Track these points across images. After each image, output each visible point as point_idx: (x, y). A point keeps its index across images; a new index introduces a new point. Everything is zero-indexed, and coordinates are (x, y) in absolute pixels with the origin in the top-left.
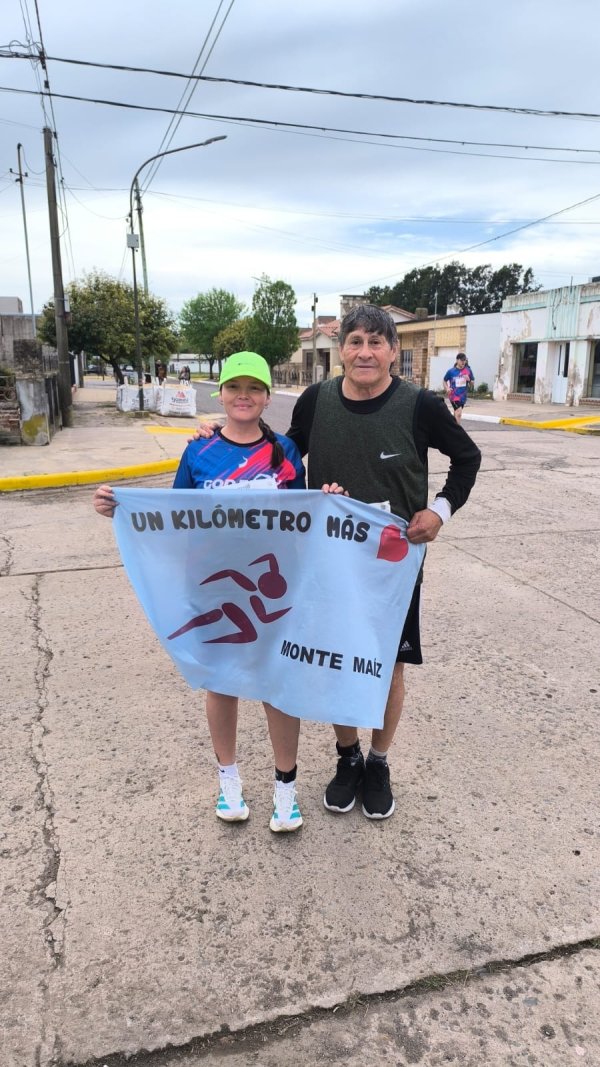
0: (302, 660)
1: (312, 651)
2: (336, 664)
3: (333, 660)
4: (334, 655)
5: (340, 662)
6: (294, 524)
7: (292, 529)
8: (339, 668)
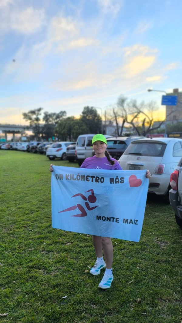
0: (107, 220)
1: (110, 218)
2: (117, 221)
3: (116, 220)
4: (116, 219)
5: (118, 220)
6: (99, 181)
7: (99, 182)
8: (119, 222)
